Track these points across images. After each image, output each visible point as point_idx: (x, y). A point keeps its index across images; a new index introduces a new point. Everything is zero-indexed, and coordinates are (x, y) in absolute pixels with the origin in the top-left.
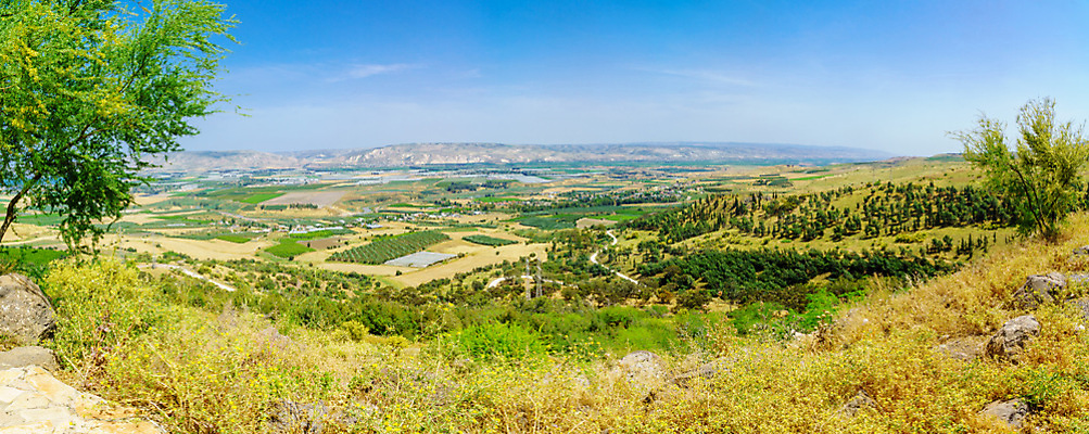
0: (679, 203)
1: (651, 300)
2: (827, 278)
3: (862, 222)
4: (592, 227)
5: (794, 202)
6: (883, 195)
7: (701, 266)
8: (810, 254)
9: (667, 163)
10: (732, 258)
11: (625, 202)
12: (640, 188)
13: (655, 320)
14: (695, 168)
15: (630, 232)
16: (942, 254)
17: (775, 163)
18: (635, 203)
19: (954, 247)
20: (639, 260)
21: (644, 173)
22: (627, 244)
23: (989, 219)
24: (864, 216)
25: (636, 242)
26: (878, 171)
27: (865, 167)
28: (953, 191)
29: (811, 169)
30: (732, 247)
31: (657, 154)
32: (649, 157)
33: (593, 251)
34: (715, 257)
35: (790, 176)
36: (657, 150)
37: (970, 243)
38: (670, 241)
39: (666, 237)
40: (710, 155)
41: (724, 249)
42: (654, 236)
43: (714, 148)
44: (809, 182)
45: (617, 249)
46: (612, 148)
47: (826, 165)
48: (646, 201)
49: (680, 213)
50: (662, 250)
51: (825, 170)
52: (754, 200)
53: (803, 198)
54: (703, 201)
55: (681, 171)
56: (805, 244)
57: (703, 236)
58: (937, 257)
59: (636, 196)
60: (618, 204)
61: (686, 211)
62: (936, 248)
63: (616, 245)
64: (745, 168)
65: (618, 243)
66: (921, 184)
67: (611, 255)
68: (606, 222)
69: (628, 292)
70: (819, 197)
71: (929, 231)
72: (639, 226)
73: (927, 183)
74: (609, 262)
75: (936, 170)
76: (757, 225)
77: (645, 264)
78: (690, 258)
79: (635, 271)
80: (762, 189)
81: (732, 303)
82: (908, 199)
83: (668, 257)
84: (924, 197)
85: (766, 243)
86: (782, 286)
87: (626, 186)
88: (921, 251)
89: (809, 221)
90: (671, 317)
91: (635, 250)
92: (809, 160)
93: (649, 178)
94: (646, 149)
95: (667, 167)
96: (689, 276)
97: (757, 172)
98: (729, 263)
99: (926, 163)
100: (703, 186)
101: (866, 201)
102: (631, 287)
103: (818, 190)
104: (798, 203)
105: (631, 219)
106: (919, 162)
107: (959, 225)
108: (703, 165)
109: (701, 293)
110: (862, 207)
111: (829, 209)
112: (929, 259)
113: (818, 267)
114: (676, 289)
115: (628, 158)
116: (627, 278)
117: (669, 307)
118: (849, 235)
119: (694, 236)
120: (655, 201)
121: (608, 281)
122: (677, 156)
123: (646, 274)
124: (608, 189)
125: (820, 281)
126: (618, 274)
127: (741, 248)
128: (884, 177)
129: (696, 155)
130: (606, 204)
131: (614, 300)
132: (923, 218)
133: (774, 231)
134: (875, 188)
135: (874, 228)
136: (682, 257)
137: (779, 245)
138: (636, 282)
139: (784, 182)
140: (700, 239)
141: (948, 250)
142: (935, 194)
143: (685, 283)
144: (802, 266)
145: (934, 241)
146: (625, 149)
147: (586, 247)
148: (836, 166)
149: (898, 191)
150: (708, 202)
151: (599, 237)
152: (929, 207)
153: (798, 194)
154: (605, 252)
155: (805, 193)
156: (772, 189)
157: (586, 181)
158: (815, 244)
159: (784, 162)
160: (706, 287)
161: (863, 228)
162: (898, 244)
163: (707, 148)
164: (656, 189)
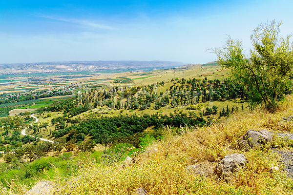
0: (74, 95)
1: (62, 151)
2: (153, 129)
3: (169, 100)
4: (20, 114)
5: (134, 90)
6: (179, 85)
7: (88, 127)
8: (144, 117)
9: (64, 73)
10: (105, 122)
11: (41, 97)
12: (50, 88)
13: (65, 161)
14: (81, 75)
15: (46, 114)
16: (211, 116)
17: (123, 70)
18: (47, 97)
19: (218, 112)
20: (53, 129)
21: (51, 79)
22: (45, 121)
23: (239, 97)
24: (170, 96)
25: (50, 119)
26: (177, 73)
27: (170, 71)
28: (218, 82)
29: (142, 73)
30: (104, 116)
31: (58, 69)
32: (54, 70)
33: (23, 128)
34: (95, 122)
35: (132, 77)
36: (58, 66)
37: (228, 110)
38: (70, 116)
39: (68, 114)
40: (89, 68)
41: (100, 117)
42: (61, 114)
43: (90, 64)
44: (142, 80)
45: (39, 125)
46: (28, 65)
47: (150, 70)
48: (54, 95)
49: (75, 100)
50: (66, 121)
51: (150, 74)
52: (114, 91)
53: (139, 88)
54: (87, 93)
55: (73, 77)
56: (141, 111)
57: (89, 111)
58: (209, 117)
59: (48, 93)
60: (36, 98)
61: (78, 99)
62: (209, 112)
63: (38, 123)
64: (108, 74)
65: (39, 121)
66: (200, 78)
67: (35, 129)
68: (29, 110)
69: (48, 148)
70: (147, 88)
71: (205, 103)
72: (51, 110)
73: (203, 78)
74: (34, 133)
75: (208, 71)
76: (116, 103)
77: (57, 131)
78: (82, 124)
79: (51, 136)
80: (117, 85)
81: (106, 145)
82: (193, 87)
83: (70, 125)
84: (202, 85)
85: (121, 112)
86: (131, 134)
87: (40, 88)
88: (200, 114)
89: (143, 100)
90: (74, 158)
91: (50, 123)
92: (141, 69)
93: (55, 82)
94: (51, 65)
95: (65, 75)
96: (82, 134)
97: (115, 76)
98: (103, 124)
99: (203, 67)
100: (87, 85)
101: (171, 88)
102: (50, 145)
103: (146, 84)
104: (136, 91)
105: (46, 106)
106: (199, 67)
107: (221, 100)
108: (86, 73)
109: (89, 142)
110: (169, 92)
111: (152, 93)
112: (205, 118)
113: (148, 123)
114: (76, 142)
115: (40, 71)
116: (47, 140)
117: (73, 152)
118: (163, 106)
119: (83, 112)
120: (59, 95)
121: (35, 144)
122: (70, 69)
123: (58, 136)
124: (29, 90)
125: (149, 130)
126: (41, 139)
127: (109, 116)
128: (180, 75)
129: (81, 68)
130: (29, 99)
131: (39, 155)
132: (201, 97)
133: (125, 106)
134: (175, 82)
135: (175, 102)
136: (78, 124)
137: (128, 113)
138: (53, 142)
139: (129, 81)
140: (87, 113)
141: (215, 113)
142: (208, 83)
143: (81, 138)
144: (140, 123)
145: (207, 109)
146: (37, 66)
147: (17, 126)
148: (155, 71)
149: (188, 82)
150: (90, 93)
151: (26, 119)
152: (205, 91)
153: (137, 86)
154: (31, 128)
155: (140, 86)
156: (123, 85)
157: (13, 86)
158: (146, 112)
159: (128, 70)
160: (92, 138)
161: (170, 102)
162: (188, 110)
163: (87, 64)
164: (59, 88)
